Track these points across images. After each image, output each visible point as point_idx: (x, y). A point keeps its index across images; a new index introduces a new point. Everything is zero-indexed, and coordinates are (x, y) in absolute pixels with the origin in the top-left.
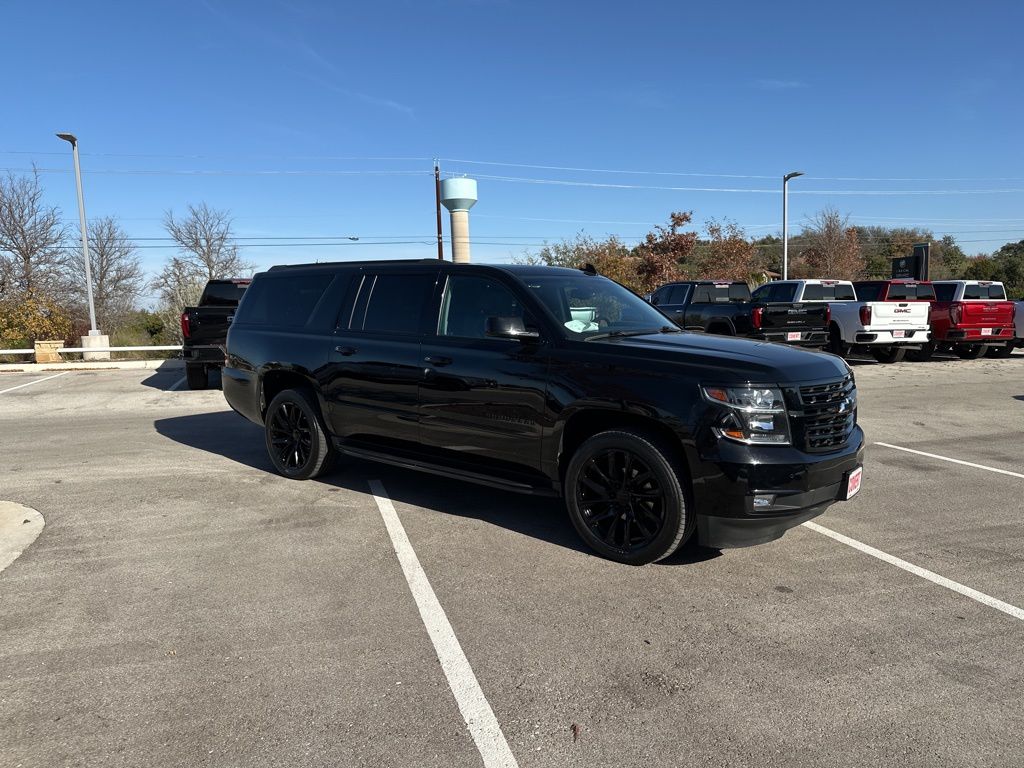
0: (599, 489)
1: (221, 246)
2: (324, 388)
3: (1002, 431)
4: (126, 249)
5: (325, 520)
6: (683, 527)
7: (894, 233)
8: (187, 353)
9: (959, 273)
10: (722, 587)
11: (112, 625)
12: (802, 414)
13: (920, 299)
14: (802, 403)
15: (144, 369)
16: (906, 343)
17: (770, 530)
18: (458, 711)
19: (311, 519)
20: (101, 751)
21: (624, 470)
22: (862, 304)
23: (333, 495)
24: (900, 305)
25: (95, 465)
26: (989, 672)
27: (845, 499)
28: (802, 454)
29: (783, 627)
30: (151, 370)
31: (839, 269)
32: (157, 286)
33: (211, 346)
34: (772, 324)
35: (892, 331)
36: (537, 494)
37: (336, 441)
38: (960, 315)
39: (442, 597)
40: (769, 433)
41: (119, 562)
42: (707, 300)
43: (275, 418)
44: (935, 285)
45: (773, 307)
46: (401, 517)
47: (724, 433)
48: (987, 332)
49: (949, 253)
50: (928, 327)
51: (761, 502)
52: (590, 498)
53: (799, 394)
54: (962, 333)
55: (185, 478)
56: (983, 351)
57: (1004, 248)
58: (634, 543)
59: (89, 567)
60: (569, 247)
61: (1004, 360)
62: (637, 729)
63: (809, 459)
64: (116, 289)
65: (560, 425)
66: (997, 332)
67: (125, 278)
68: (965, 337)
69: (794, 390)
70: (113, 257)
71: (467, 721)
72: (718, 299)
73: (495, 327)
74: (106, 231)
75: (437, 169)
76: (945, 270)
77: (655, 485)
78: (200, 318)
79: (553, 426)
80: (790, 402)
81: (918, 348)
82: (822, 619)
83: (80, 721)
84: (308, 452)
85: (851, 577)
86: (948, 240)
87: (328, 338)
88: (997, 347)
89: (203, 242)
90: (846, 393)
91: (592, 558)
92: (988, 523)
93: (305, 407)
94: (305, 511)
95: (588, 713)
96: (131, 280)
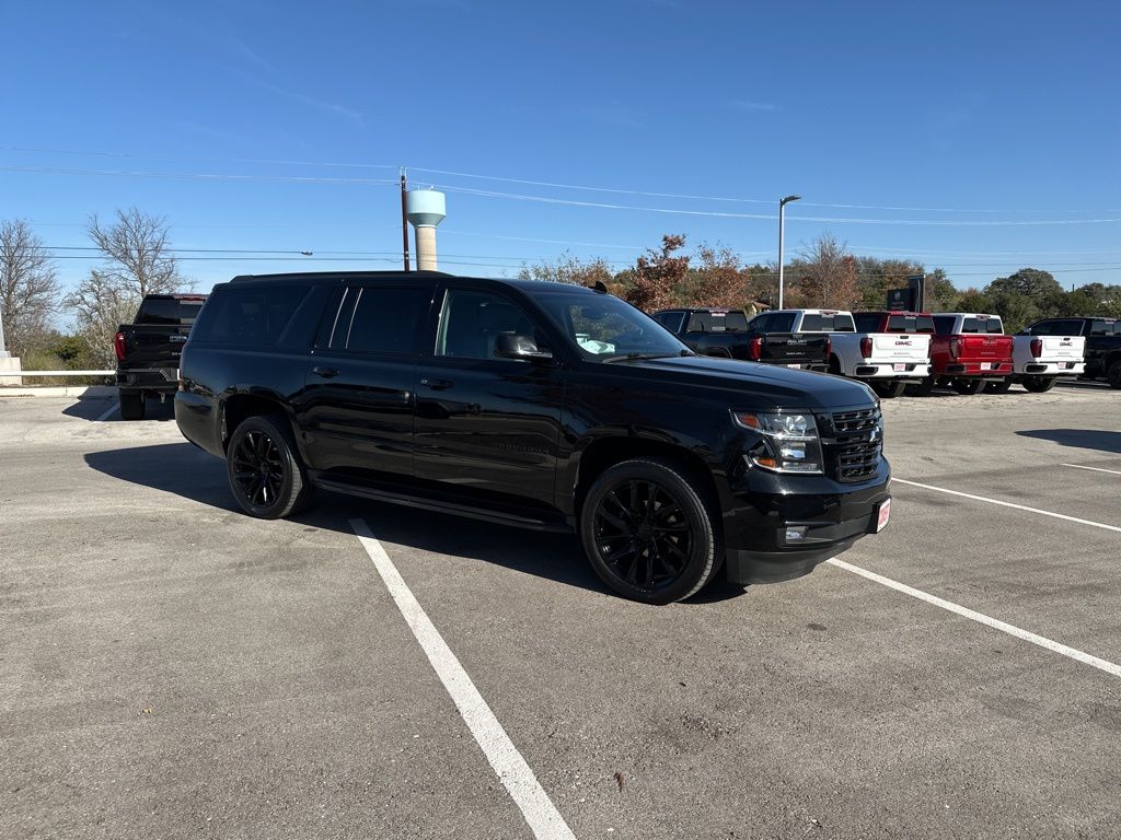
0: (620, 524)
1: (155, 258)
2: (300, 416)
3: (1010, 466)
4: (40, 259)
5: (305, 563)
6: (711, 562)
7: (887, 264)
8: (122, 378)
9: (950, 307)
10: (752, 625)
11: (69, 682)
12: (834, 441)
13: (920, 331)
14: (835, 429)
15: (64, 397)
16: (906, 377)
17: (800, 565)
18: (488, 763)
19: (289, 562)
20: (76, 823)
21: (646, 502)
22: (862, 335)
23: (309, 535)
24: (902, 337)
25: (20, 503)
26: (1034, 704)
27: (876, 533)
28: (835, 483)
29: (822, 666)
30: (72, 397)
31: (835, 298)
32: (73, 303)
33: (150, 370)
34: (770, 356)
35: (893, 365)
36: (549, 530)
37: (313, 475)
38: (959, 347)
39: (452, 643)
40: (800, 461)
41: (67, 611)
42: (701, 329)
43: (239, 448)
44: (934, 318)
45: (773, 337)
46: (393, 558)
47: (756, 462)
48: (986, 366)
49: (942, 288)
50: (928, 361)
51: (793, 534)
52: (608, 532)
53: (832, 421)
54: (962, 368)
55: (132, 518)
56: (982, 386)
57: (994, 283)
58: (657, 581)
59: (30, 619)
60: (551, 271)
61: (1001, 396)
62: (686, 775)
63: (841, 489)
64: (27, 304)
65: (577, 456)
66: (996, 367)
67: (39, 291)
68: (965, 372)
69: (826, 417)
70: (23, 267)
71: (499, 774)
72: (714, 329)
73: (504, 347)
74: (15, 235)
75: (403, 178)
76: (937, 304)
77: (680, 518)
78: (138, 337)
79: (568, 458)
80: (823, 428)
81: (919, 382)
82: (860, 656)
83: (45, 791)
84: (279, 486)
85: (882, 614)
86: (939, 274)
87: (305, 358)
88: (995, 383)
89: (135, 253)
90: (875, 420)
91: (611, 598)
92: (1010, 557)
93: (273, 437)
94: (280, 553)
95: (631, 761)
96: (45, 294)
